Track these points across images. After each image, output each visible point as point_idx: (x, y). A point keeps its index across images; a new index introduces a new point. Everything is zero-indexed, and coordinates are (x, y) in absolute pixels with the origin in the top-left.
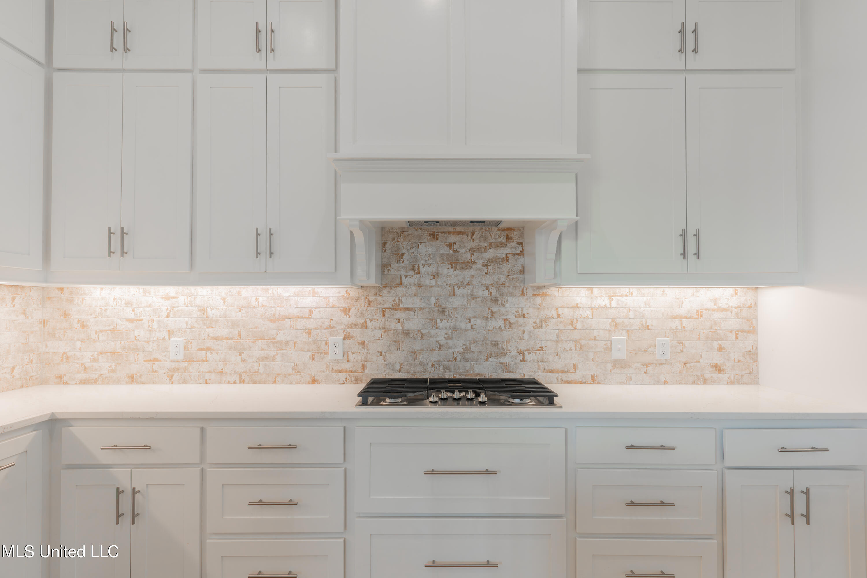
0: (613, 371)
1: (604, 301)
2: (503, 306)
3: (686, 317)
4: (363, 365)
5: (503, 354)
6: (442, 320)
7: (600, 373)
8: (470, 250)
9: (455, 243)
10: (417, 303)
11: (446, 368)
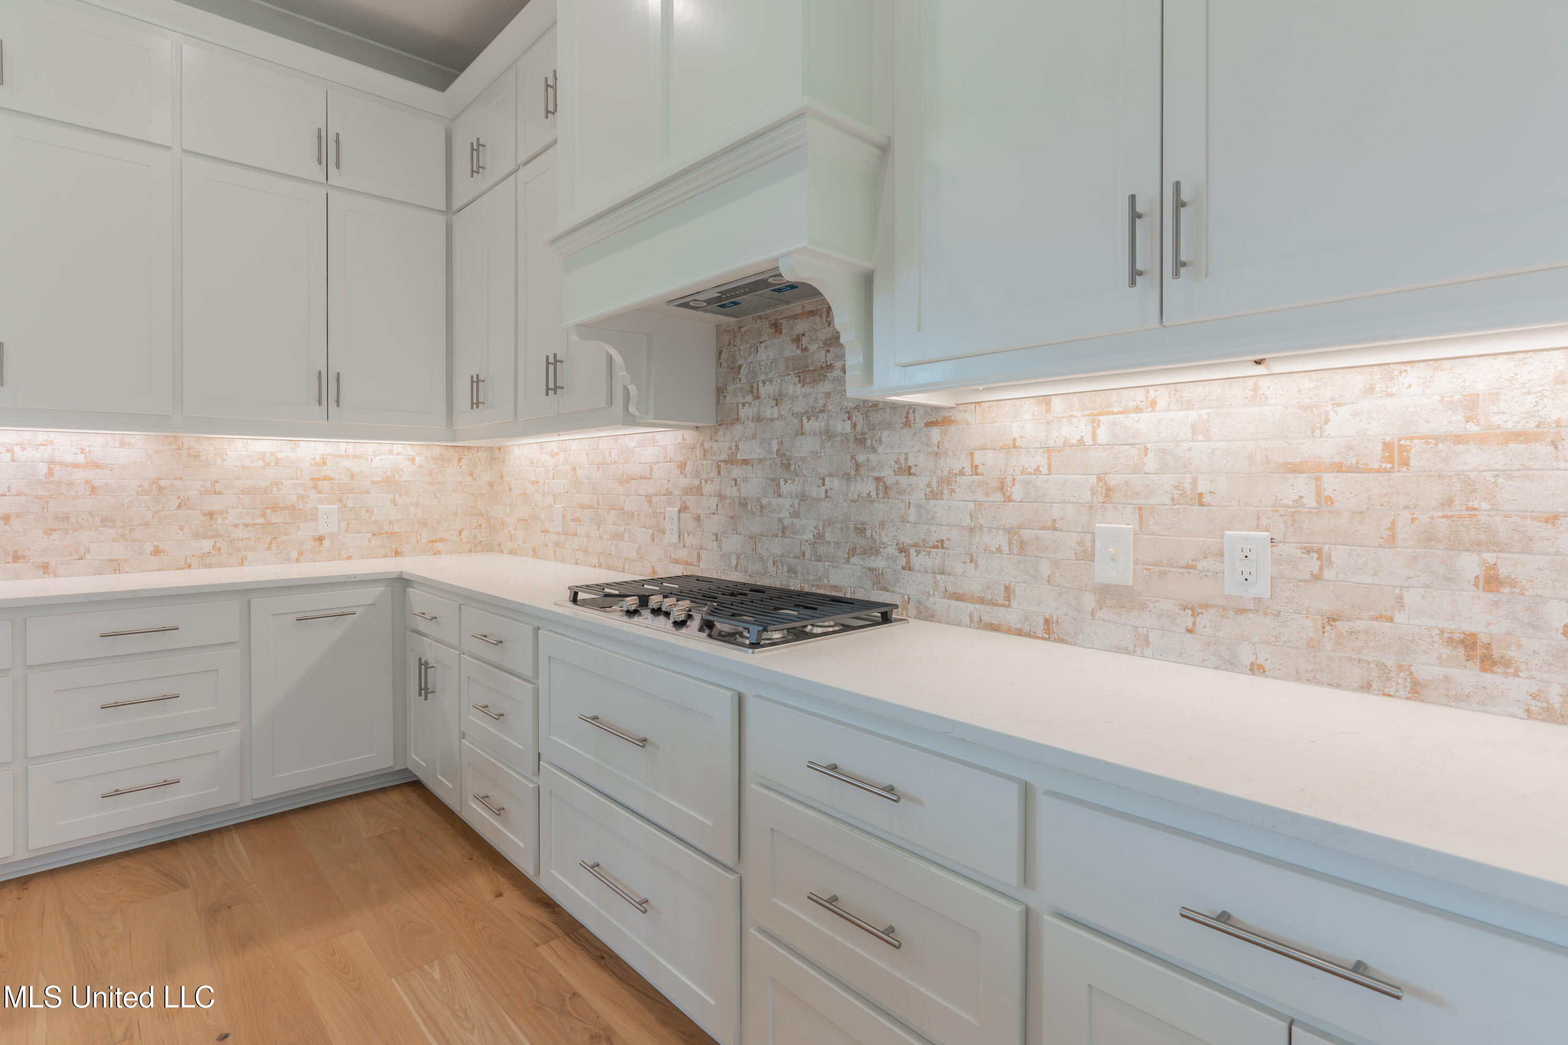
0: (1099, 614)
1: (1078, 430)
2: (874, 450)
3: (1339, 468)
4: (699, 555)
5: (873, 550)
6: (786, 482)
7: (1066, 615)
11: (791, 571)
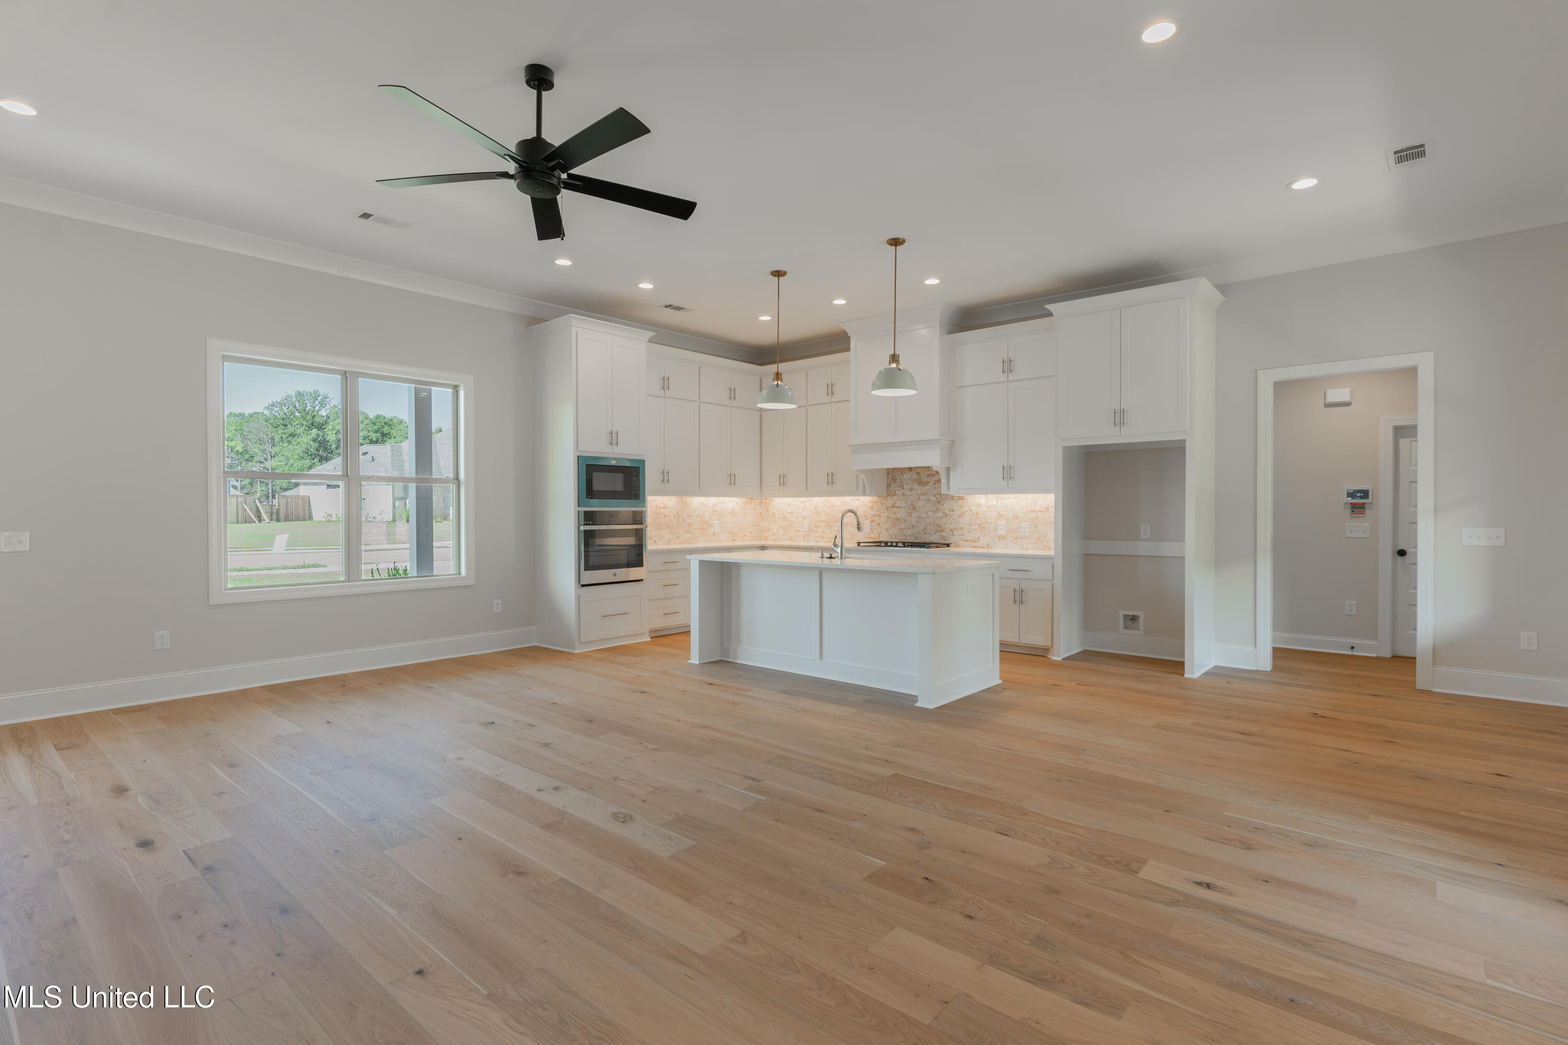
0: (999, 542)
1: (994, 502)
2: (943, 505)
3: (1039, 511)
5: (942, 531)
6: (913, 513)
7: (992, 542)
10: (902, 504)
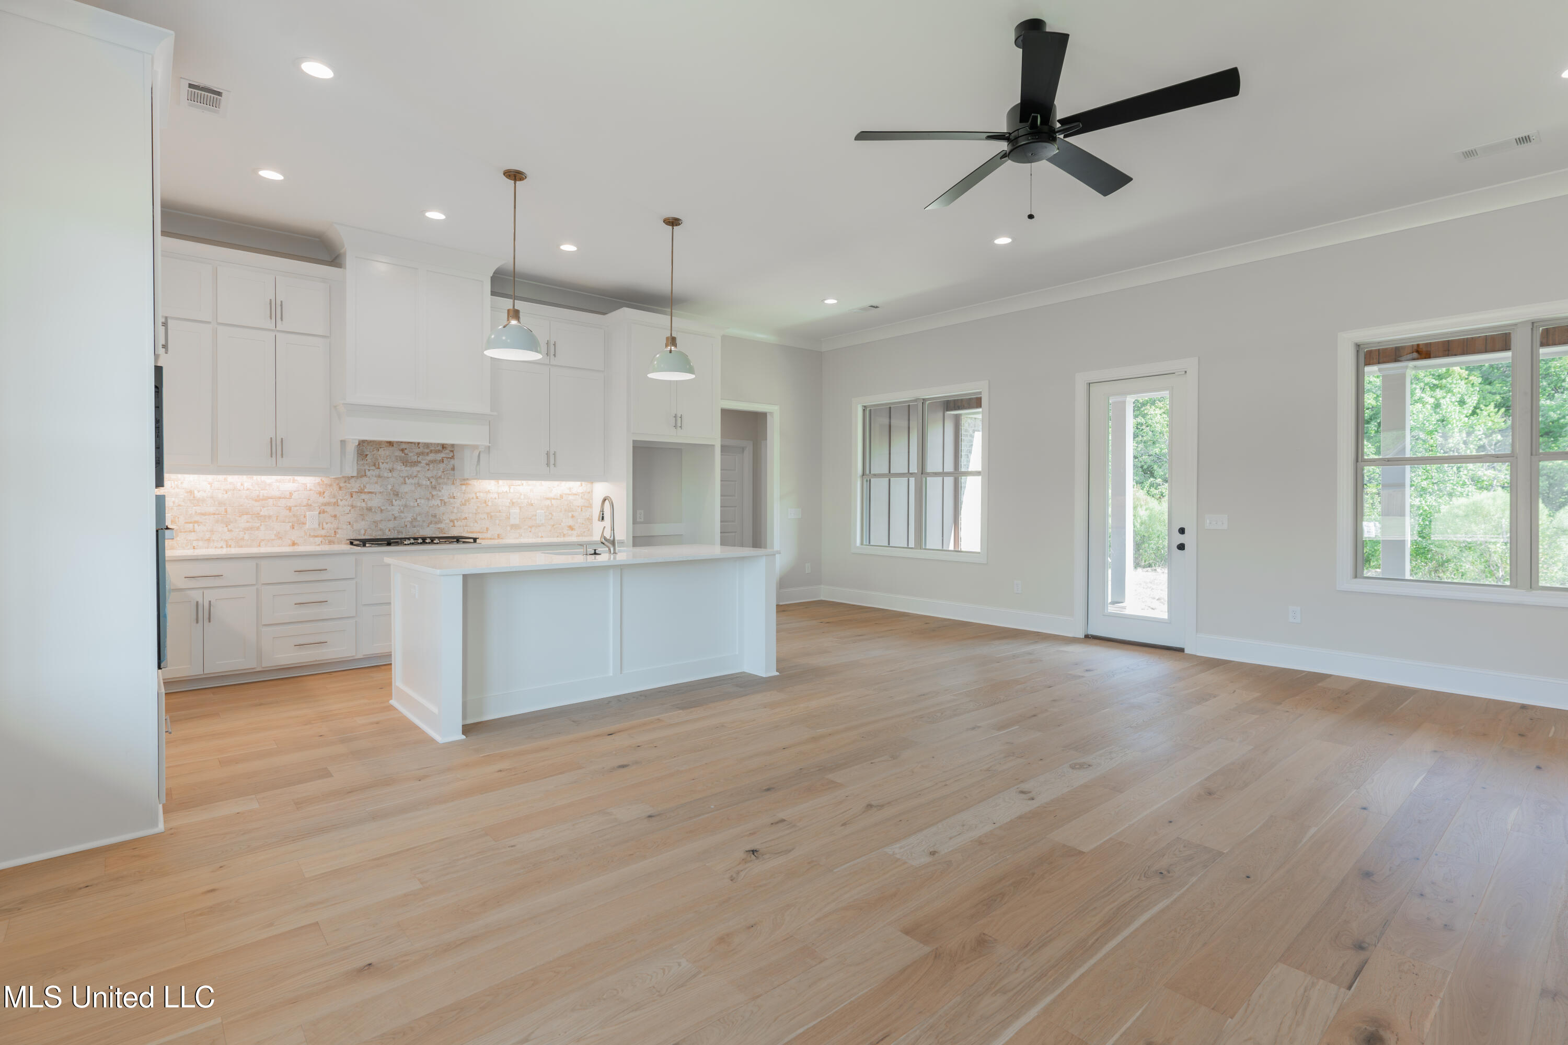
0: (511, 531)
1: (506, 489)
2: (440, 491)
3: (554, 499)
4: (335, 532)
5: (440, 522)
6: (396, 500)
7: (503, 532)
8: (417, 454)
9: (406, 449)
10: (377, 488)
11: (399, 532)
